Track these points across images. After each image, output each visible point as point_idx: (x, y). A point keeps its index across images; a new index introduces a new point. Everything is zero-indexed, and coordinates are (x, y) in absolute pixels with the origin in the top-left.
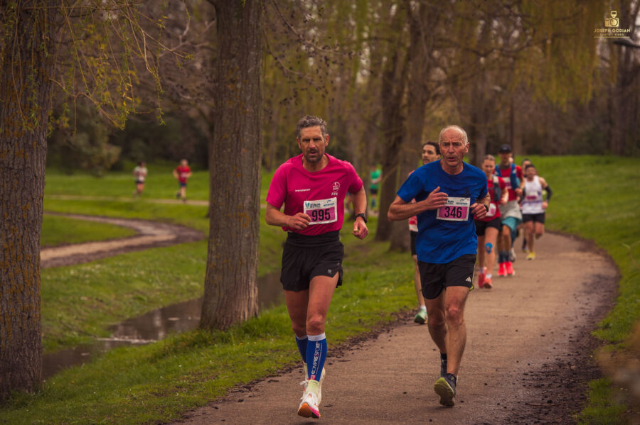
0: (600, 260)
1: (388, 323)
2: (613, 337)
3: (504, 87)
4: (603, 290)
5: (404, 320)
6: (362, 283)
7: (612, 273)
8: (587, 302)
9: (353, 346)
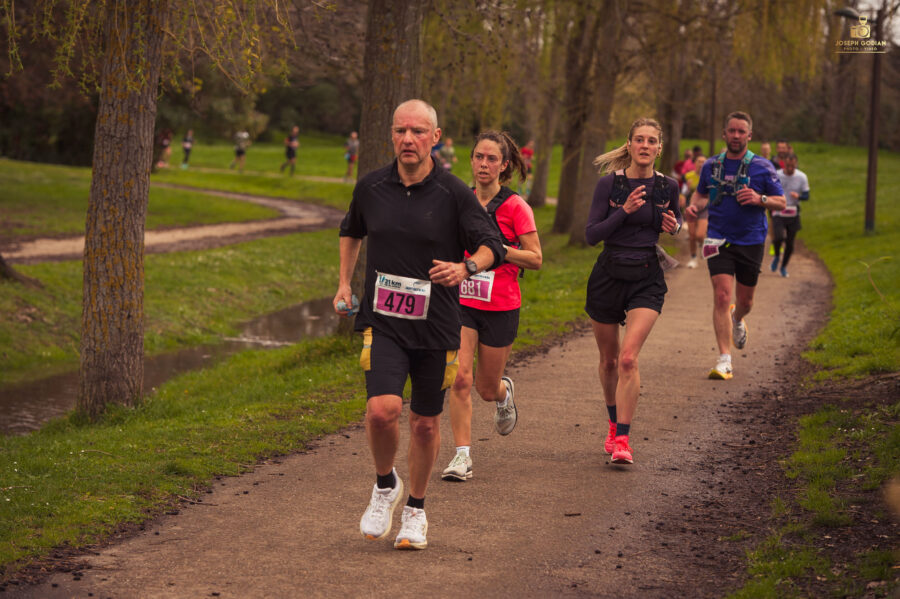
0: (811, 265)
1: (561, 334)
2: (827, 361)
3: (705, 60)
4: (814, 301)
5: (580, 331)
6: (535, 283)
7: (824, 280)
8: (796, 315)
9: (519, 362)
